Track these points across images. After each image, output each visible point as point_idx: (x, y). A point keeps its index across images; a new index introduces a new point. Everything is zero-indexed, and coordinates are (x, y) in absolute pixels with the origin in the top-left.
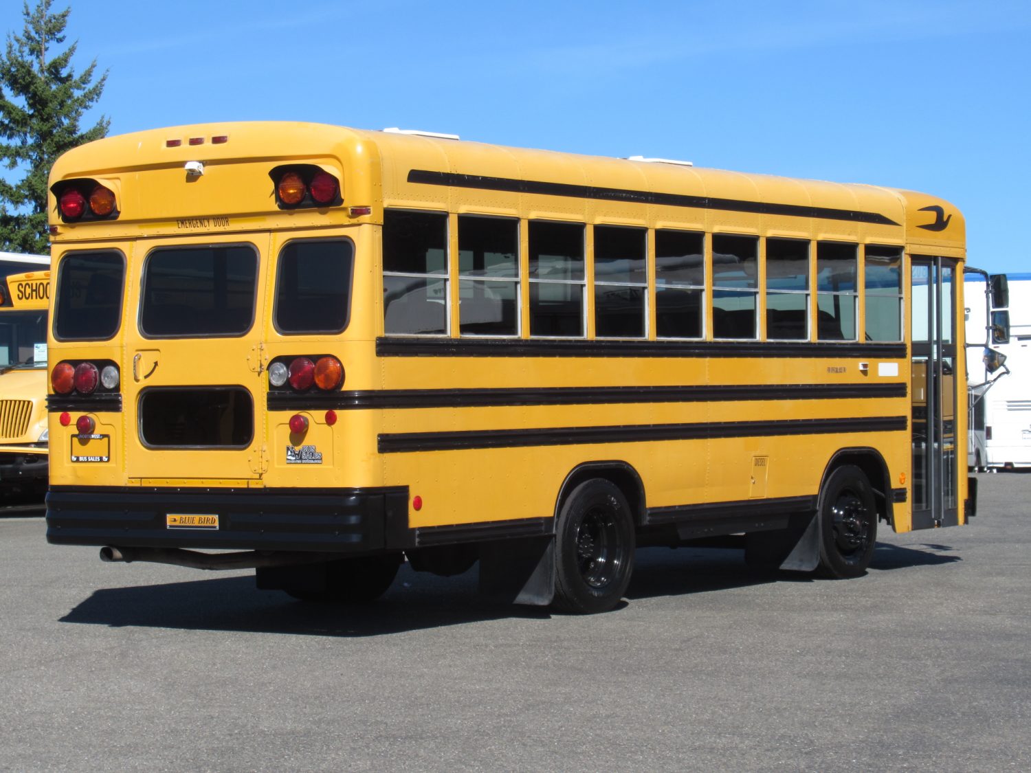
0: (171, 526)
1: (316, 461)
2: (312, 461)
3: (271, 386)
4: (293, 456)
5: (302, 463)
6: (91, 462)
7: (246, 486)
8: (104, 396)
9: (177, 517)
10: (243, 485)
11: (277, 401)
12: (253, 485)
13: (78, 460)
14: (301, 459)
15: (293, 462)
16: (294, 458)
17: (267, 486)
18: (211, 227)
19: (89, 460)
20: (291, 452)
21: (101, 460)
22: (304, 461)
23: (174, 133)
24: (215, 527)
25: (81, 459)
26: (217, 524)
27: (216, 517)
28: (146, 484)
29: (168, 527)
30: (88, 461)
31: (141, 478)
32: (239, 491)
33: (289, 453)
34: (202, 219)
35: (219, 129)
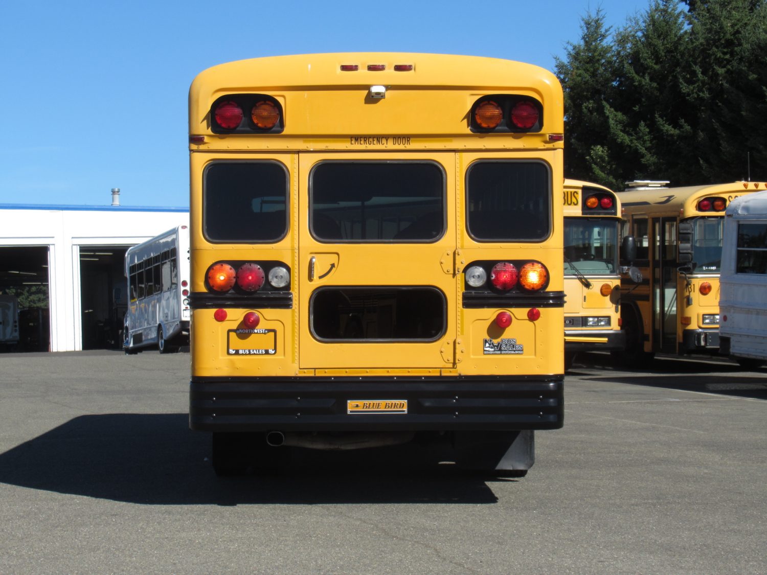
0: (351, 412)
1: (517, 352)
2: (513, 352)
3: (467, 286)
4: (492, 348)
5: (501, 354)
6: (254, 354)
7: (438, 374)
8: (270, 294)
9: (360, 402)
10: (436, 373)
11: (472, 299)
12: (445, 373)
13: (237, 353)
14: (500, 350)
15: (492, 353)
16: (493, 350)
17: (463, 374)
18: (390, 145)
19: (252, 352)
20: (490, 344)
21: (267, 352)
22: (503, 352)
23: (350, 58)
24: (404, 411)
25: (241, 352)
26: (405, 409)
27: (405, 402)
28: (319, 374)
29: (349, 413)
30: (250, 354)
31: (315, 369)
32: (430, 380)
33: (487, 345)
34: (379, 138)
35: (403, 58)
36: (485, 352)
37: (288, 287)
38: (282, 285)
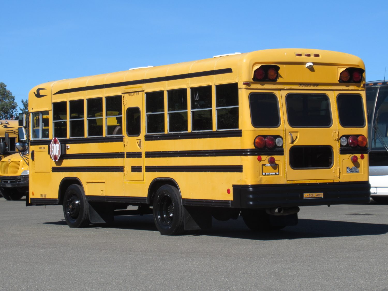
0: (305, 198)
1: (357, 172)
2: (356, 172)
3: (341, 146)
4: (349, 170)
5: (352, 173)
6: (272, 175)
7: (333, 182)
8: (277, 149)
9: (308, 194)
10: (332, 181)
11: (344, 151)
12: (336, 181)
13: (266, 175)
14: (352, 171)
15: (349, 172)
16: (350, 171)
17: (340, 181)
19: (271, 174)
20: (349, 169)
21: (276, 174)
22: (353, 172)
23: (299, 51)
24: (322, 197)
25: (267, 174)
26: (323, 196)
27: (323, 193)
28: (294, 182)
29: (304, 198)
30: (270, 175)
31: (292, 180)
32: (330, 184)
33: (348, 169)
35: (316, 52)
36: (348, 173)
37: (282, 146)
38: (281, 145)
